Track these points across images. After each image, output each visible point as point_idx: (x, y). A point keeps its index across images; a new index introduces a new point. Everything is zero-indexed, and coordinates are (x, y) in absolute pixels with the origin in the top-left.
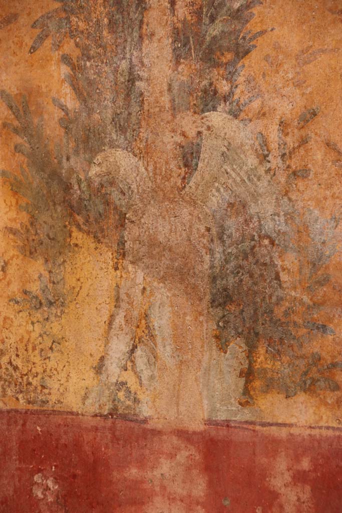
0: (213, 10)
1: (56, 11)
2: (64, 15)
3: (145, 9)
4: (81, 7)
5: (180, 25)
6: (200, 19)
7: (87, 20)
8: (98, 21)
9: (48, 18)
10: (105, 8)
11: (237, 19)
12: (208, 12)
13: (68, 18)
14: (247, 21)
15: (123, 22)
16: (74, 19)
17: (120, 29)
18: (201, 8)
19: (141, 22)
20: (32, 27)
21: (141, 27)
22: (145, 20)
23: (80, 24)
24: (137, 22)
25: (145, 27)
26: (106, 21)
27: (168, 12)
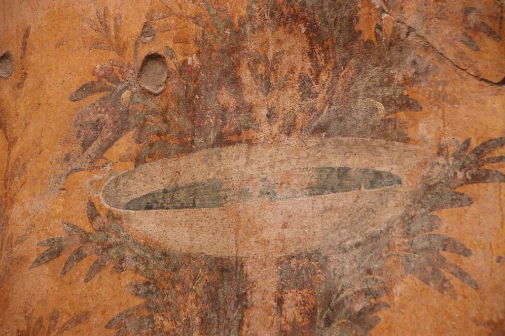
0: (329, 311)
1: (137, 308)
2: (146, 313)
3: (246, 307)
4: (168, 304)
5: (288, 328)
6: (313, 322)
7: (174, 320)
8: (188, 320)
9: (127, 316)
10: (197, 305)
11: (359, 323)
12: (322, 313)
13: (151, 317)
14: (371, 327)
15: (219, 322)
16: (158, 318)
17: (215, 330)
18: (314, 308)
19: (241, 322)
20: (107, 327)
21: (240, 329)
22: (246, 320)
23: (166, 323)
24: (236, 323)
25: (245, 328)
26: (197, 320)
27: (274, 311)
